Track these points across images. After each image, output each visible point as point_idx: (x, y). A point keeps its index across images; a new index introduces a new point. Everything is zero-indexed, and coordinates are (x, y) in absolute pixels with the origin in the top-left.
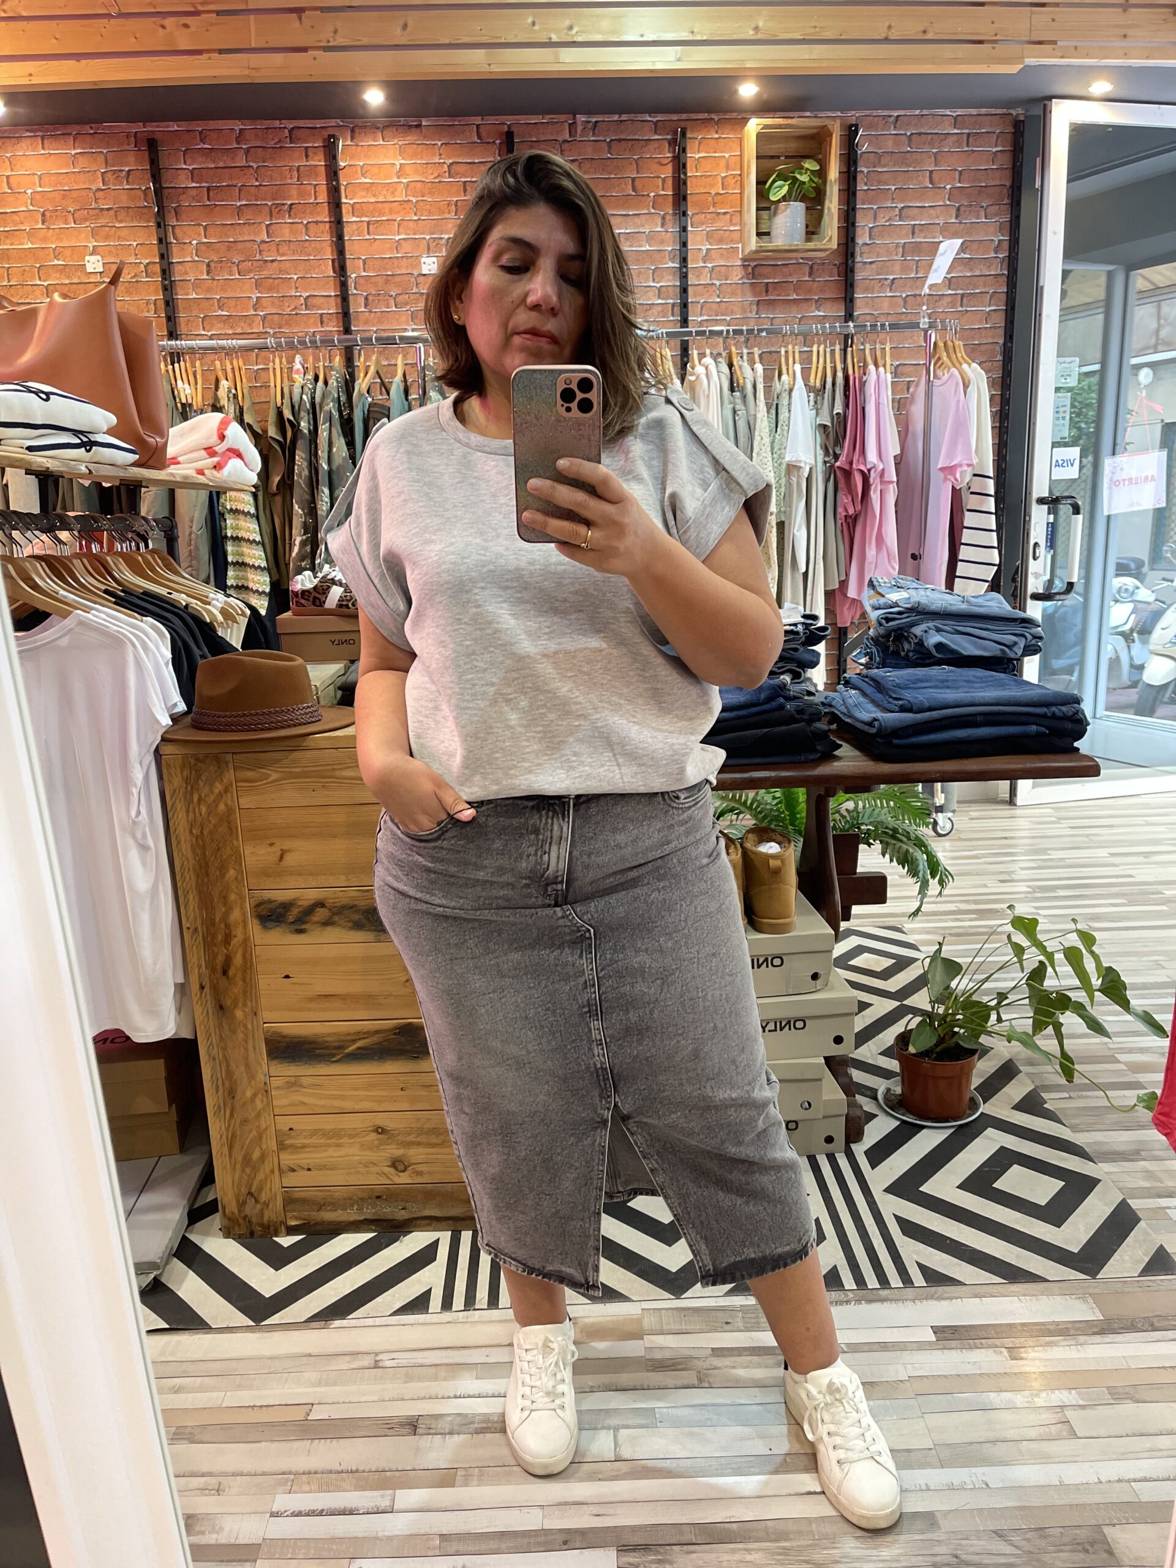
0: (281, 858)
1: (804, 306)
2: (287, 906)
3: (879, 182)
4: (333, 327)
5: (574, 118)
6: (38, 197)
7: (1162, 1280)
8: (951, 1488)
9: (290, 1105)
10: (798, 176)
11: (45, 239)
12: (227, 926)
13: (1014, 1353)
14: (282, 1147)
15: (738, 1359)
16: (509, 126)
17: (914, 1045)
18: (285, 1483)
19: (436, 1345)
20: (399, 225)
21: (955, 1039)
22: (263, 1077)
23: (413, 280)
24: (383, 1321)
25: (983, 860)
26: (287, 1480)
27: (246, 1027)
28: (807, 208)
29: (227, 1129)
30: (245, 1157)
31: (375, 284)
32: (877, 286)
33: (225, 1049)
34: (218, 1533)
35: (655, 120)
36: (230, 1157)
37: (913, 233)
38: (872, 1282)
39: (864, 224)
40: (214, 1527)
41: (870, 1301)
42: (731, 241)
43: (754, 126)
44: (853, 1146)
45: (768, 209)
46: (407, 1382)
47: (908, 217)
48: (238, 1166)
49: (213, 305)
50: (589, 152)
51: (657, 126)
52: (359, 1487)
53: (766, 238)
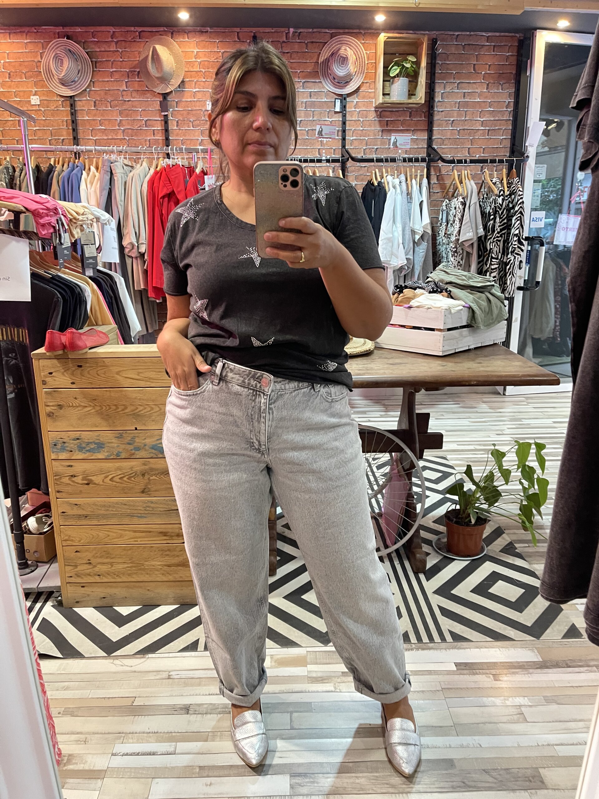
1: (406, 133)
3: (448, 69)
4: (160, 137)
5: (289, 30)
6: (7, 65)
7: (572, 641)
8: (462, 746)
10: (405, 64)
11: (10, 87)
13: (496, 677)
16: (254, 33)
18: (119, 738)
19: (200, 668)
20: (196, 83)
23: (202, 113)
24: (174, 655)
25: (488, 423)
26: (121, 736)
28: (410, 81)
31: (182, 115)
32: (445, 123)
34: (84, 764)
35: (331, 32)
37: (464, 96)
38: (425, 639)
39: (439, 90)
40: (82, 761)
41: (423, 649)
42: (369, 98)
43: (383, 37)
45: (389, 81)
46: (184, 687)
47: (462, 88)
49: (97, 123)
50: (296, 47)
51: (332, 36)
52: (158, 741)
53: (387, 97)
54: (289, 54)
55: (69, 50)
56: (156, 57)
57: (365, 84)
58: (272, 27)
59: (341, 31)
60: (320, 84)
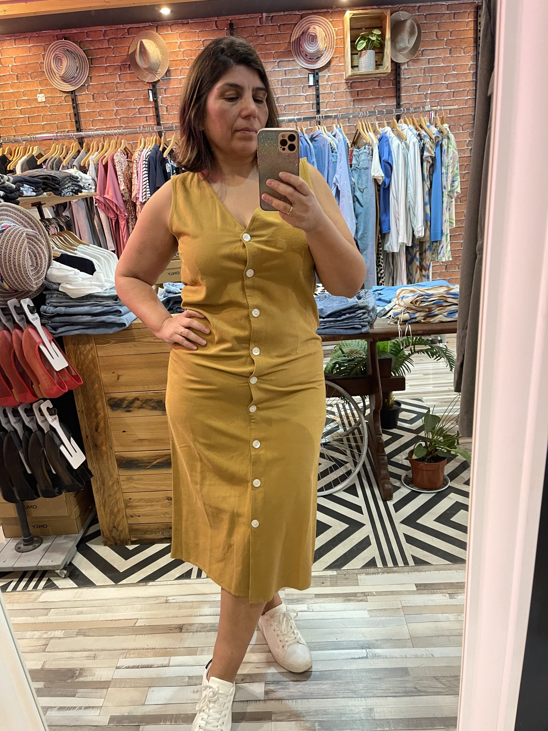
0: (118, 379)
1: (376, 101)
2: (122, 400)
4: (152, 122)
5: (262, 15)
6: (14, 68)
8: (416, 657)
9: (128, 488)
10: (371, 38)
11: (18, 88)
12: (96, 409)
13: (451, 596)
14: (127, 507)
15: (326, 599)
16: (231, 21)
17: (416, 455)
18: (124, 654)
19: (193, 593)
20: (181, 71)
21: (436, 453)
22: (116, 476)
24: (170, 582)
26: (124, 652)
27: (107, 454)
28: (376, 53)
29: (102, 499)
30: (111, 511)
31: (171, 101)
32: (412, 89)
33: (99, 464)
34: (93, 676)
35: (301, 14)
36: (104, 511)
37: (429, 63)
38: (390, 564)
40: (91, 673)
41: (388, 573)
42: (340, 71)
43: (348, 14)
44: (388, 502)
45: (357, 54)
46: (179, 609)
47: (426, 55)
48: (108, 515)
49: (96, 114)
50: (270, 31)
51: (302, 17)
52: (155, 656)
53: (356, 69)
54: (263, 37)
55: (67, 50)
56: (143, 50)
57: (335, 59)
58: (247, 13)
59: (310, 12)
60: (293, 62)
